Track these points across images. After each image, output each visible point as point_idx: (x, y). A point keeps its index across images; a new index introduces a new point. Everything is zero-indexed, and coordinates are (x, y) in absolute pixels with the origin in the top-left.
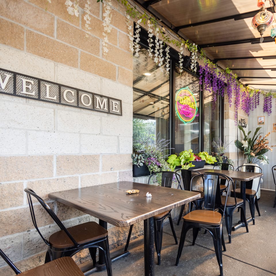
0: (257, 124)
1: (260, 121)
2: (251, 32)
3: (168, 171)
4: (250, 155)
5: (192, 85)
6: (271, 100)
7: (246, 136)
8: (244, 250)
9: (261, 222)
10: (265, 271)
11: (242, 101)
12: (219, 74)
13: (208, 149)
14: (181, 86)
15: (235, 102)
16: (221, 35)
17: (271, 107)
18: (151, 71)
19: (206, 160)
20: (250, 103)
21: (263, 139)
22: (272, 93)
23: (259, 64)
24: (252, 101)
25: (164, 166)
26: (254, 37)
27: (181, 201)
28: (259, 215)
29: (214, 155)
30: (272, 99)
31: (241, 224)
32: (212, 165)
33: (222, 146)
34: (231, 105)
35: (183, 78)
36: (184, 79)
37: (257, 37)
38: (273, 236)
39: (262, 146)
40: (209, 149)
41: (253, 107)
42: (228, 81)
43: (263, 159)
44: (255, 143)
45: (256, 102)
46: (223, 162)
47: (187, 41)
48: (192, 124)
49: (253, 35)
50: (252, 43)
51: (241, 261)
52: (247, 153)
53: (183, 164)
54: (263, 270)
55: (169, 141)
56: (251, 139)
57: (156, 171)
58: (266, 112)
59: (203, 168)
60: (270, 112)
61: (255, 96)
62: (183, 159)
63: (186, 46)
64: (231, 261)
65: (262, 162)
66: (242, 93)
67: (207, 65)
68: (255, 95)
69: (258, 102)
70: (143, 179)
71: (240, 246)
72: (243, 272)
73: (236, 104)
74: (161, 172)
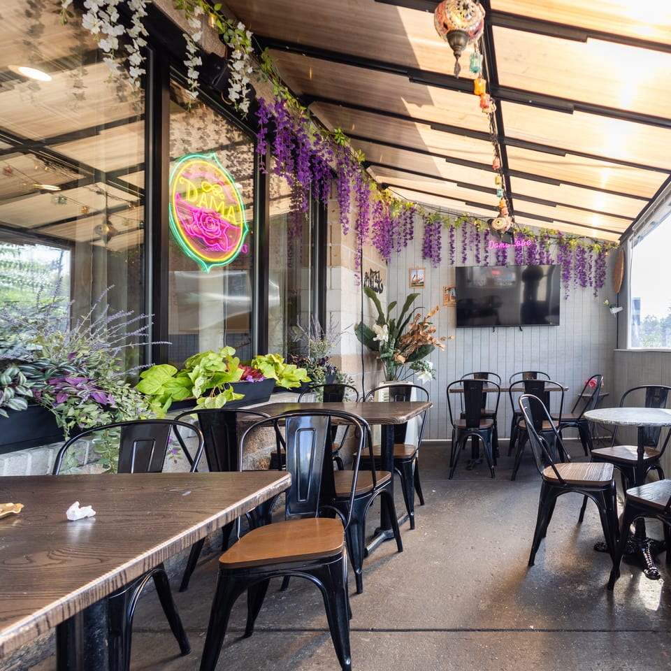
0: (408, 286)
1: (415, 279)
2: (412, 49)
3: (143, 418)
4: (392, 360)
5: (229, 154)
6: (439, 233)
7: (381, 315)
8: (399, 598)
9: (427, 518)
10: (454, 633)
11: (375, 225)
12: (315, 139)
13: (279, 346)
14: (186, 146)
15: (355, 223)
16: (331, 29)
17: (439, 248)
18: (57, 65)
19: (277, 378)
20: (393, 233)
21: (424, 322)
22: (441, 217)
23: (421, 139)
24: (397, 228)
25: (129, 404)
26: (418, 65)
27: (229, 509)
28: (422, 503)
29: (301, 364)
30: (441, 229)
31: (383, 535)
32: (294, 390)
33: (322, 338)
34: (347, 229)
35: (195, 122)
36: (199, 129)
37: (424, 66)
38: (457, 544)
39: (423, 337)
40: (282, 349)
41: (398, 243)
42: (341, 163)
43: (423, 370)
44: (404, 333)
45: (407, 233)
46: (325, 380)
47: (217, 7)
48: (227, 273)
49: (416, 60)
50: (411, 80)
51: (393, 630)
52: (386, 355)
53: (200, 392)
54: (449, 630)
55: (144, 322)
56: (396, 322)
57: (91, 422)
58: (428, 259)
59: (268, 401)
60: (436, 259)
61: (403, 217)
62: (200, 377)
63: (213, 20)
64: (368, 640)
65: (422, 377)
66: (373, 203)
67: (282, 103)
68: (404, 214)
69: (411, 233)
70: (26, 459)
71: (387, 592)
72: (403, 656)
73: (359, 229)
74: (113, 425)
